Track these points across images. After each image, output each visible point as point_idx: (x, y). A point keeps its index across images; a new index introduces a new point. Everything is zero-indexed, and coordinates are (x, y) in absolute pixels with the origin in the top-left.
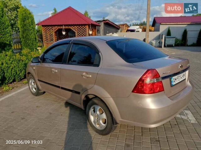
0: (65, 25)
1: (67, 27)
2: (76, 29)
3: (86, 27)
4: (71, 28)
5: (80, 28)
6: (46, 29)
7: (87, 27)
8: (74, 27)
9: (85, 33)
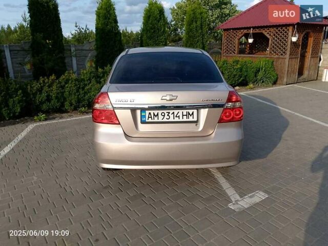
0: (254, 28)
1: (257, 31)
2: (272, 34)
3: (288, 30)
4: (264, 32)
5: (279, 31)
6: (228, 34)
7: (291, 29)
8: (268, 29)
9: (285, 41)
